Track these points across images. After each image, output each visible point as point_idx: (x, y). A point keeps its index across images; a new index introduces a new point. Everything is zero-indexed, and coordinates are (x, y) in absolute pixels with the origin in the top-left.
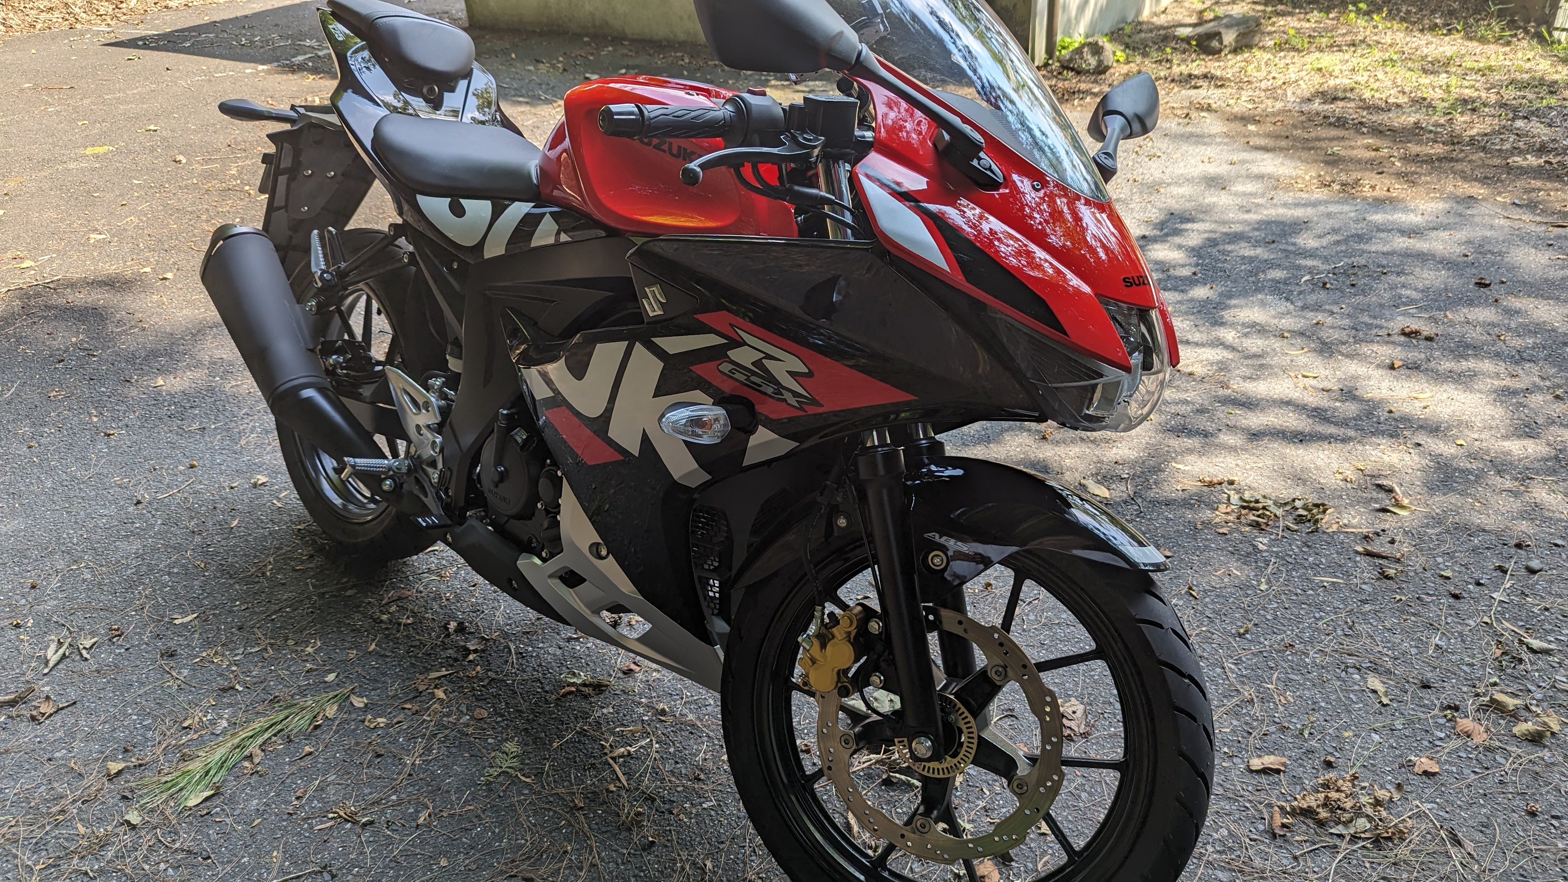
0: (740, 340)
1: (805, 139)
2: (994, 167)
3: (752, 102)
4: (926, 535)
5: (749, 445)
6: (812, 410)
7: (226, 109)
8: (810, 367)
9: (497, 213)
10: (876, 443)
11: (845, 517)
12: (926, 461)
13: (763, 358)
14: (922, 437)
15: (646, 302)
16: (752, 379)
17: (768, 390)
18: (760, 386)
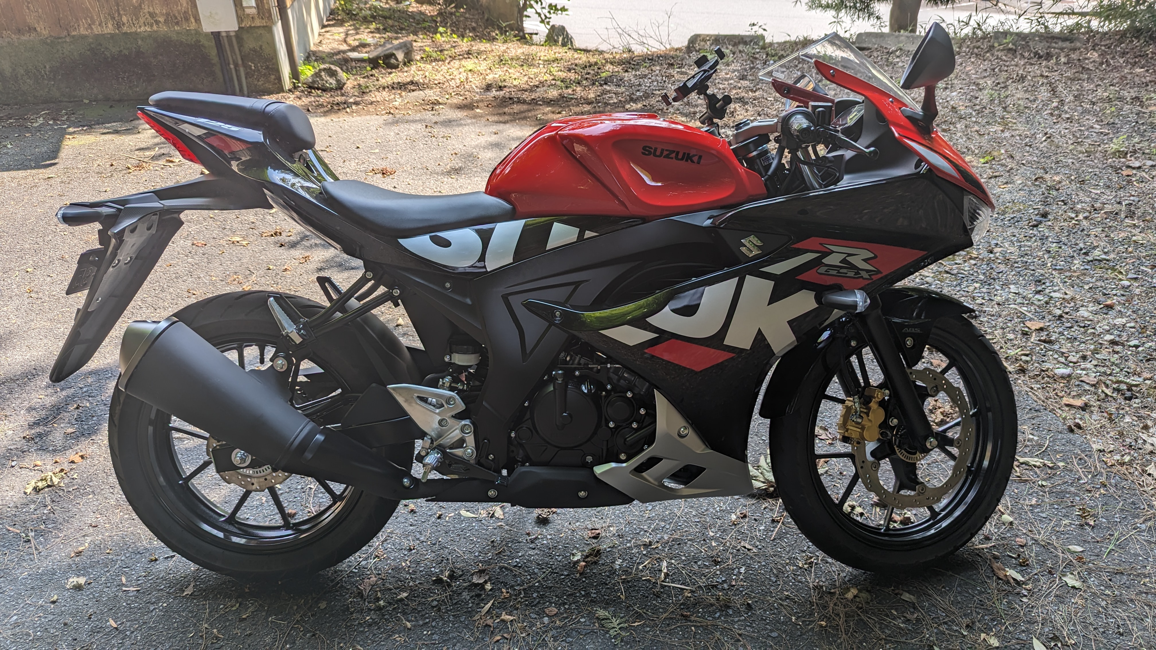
0: (830, 251)
4: (903, 331)
7: (69, 219)
8: (875, 253)
9: (486, 237)
13: (846, 256)
15: (743, 249)
16: (841, 271)
17: (851, 274)
18: (846, 273)
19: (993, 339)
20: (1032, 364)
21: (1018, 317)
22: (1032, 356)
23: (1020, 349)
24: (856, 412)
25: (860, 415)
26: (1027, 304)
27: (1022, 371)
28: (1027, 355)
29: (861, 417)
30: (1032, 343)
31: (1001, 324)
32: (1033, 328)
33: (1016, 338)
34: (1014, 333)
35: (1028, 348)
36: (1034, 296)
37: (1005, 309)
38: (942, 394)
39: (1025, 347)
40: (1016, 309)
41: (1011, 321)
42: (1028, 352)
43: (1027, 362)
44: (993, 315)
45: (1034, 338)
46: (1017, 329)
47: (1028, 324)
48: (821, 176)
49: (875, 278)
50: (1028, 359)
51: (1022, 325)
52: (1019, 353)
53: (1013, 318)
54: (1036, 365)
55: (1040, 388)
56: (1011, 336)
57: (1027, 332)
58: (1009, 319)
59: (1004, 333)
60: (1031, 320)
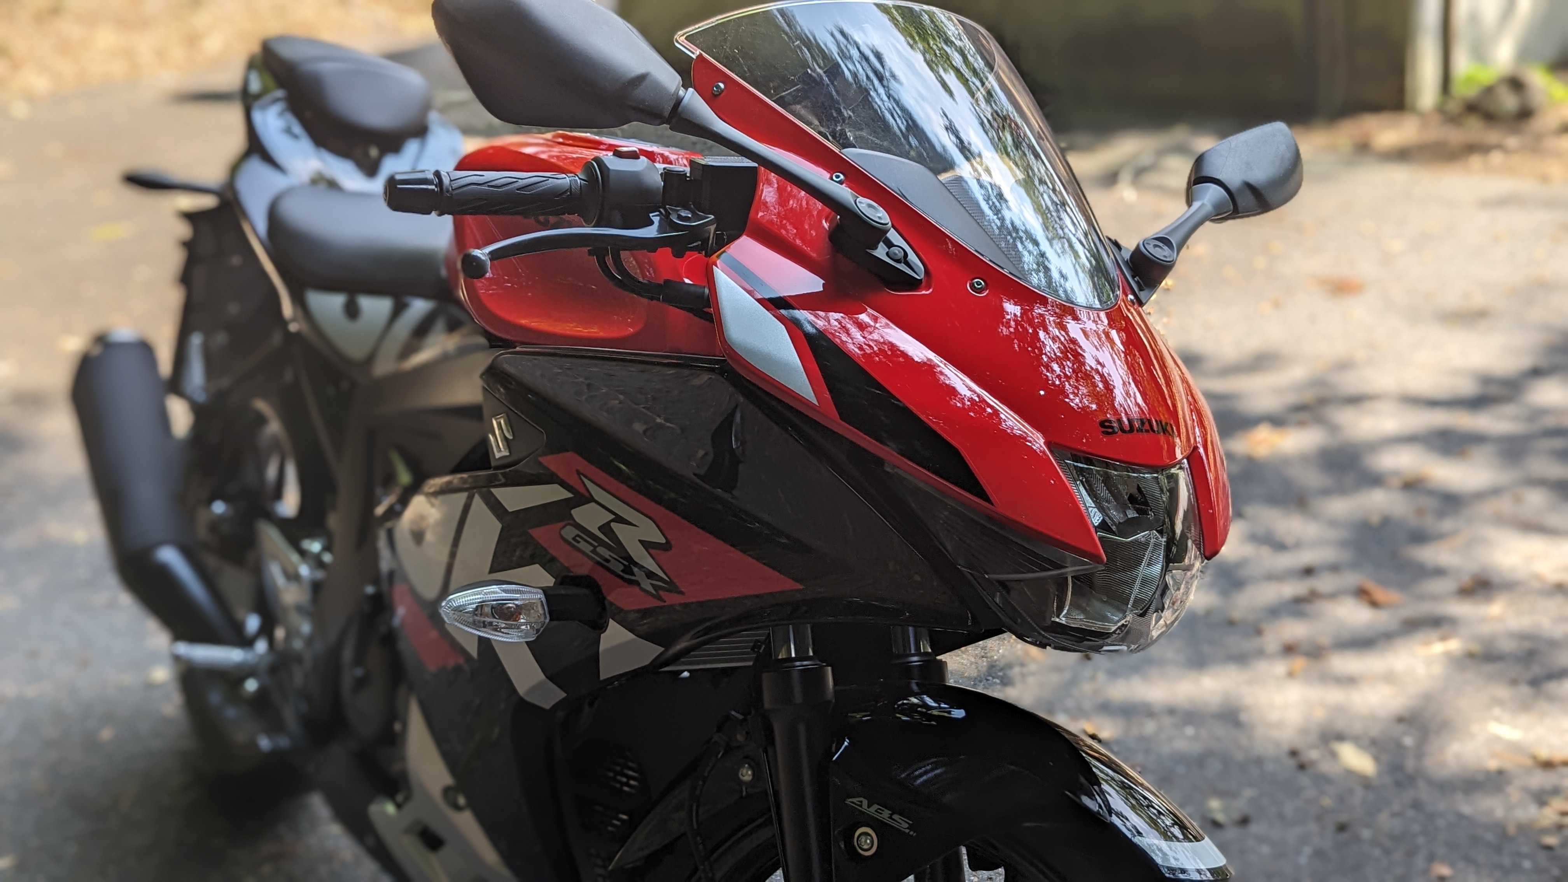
0: (587, 495)
1: (680, 218)
2: (912, 257)
3: (610, 167)
4: (849, 801)
5: (602, 647)
6: (673, 599)
7: (132, 179)
8: (669, 537)
9: (395, 314)
10: (793, 655)
11: (751, 767)
12: (915, 688)
13: (612, 521)
14: (913, 652)
16: (599, 550)
17: (616, 565)
18: (608, 561)
49: (668, 598)
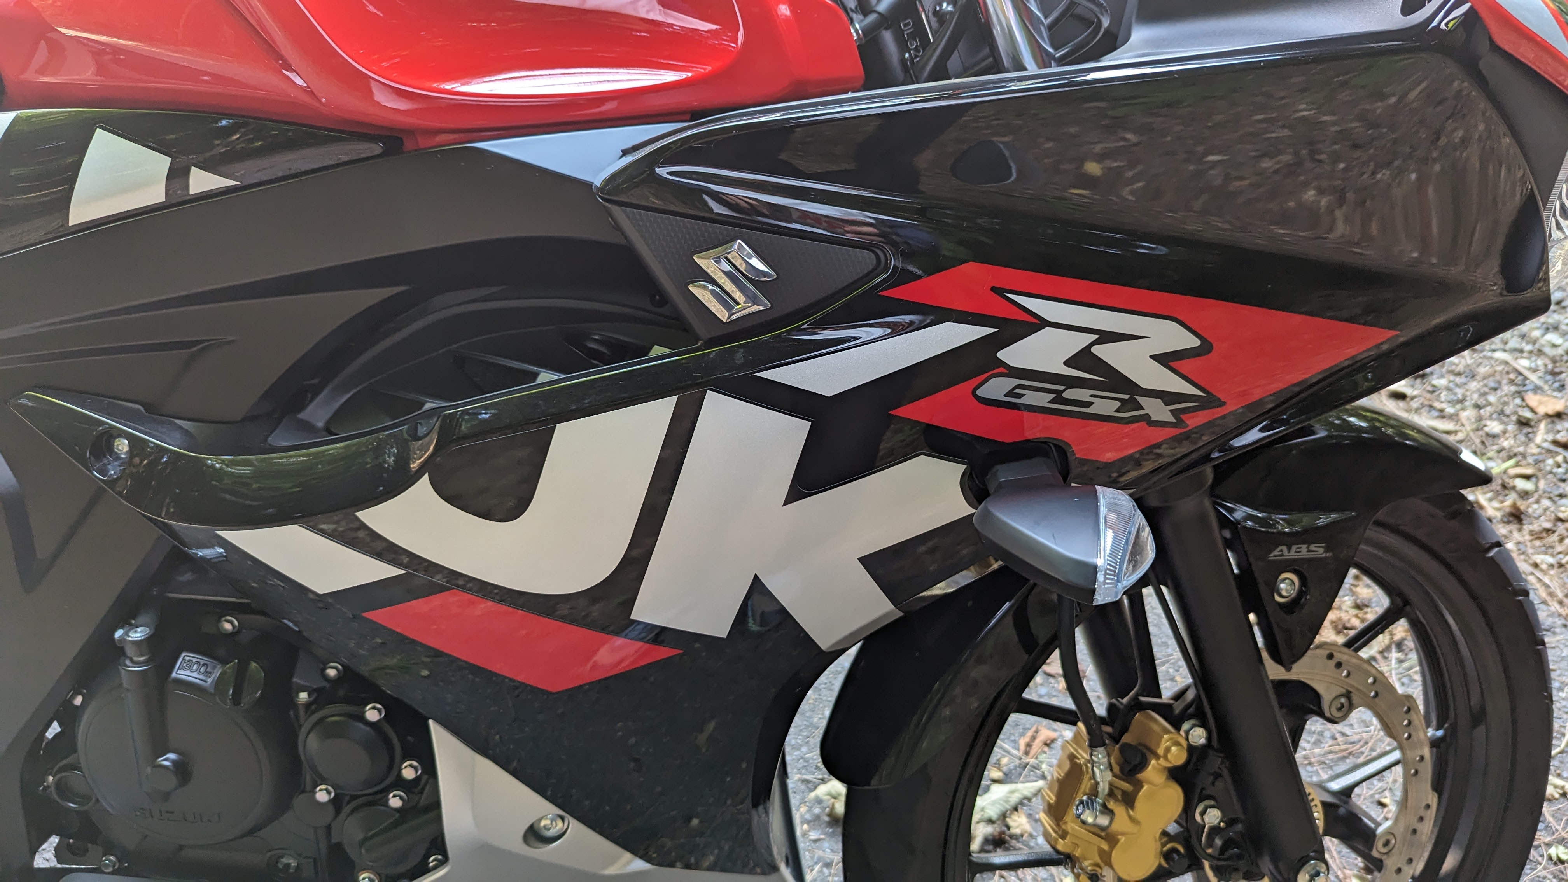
0: (1029, 318)
6: (1200, 419)
8: (1204, 333)
13: (1094, 343)
15: (702, 293)
16: (1070, 394)
17: (1106, 406)
18: (1089, 404)
19: (1455, 432)
20: (1537, 502)
21: (1512, 382)
22: (1538, 479)
23: (1512, 462)
24: (1094, 793)
25: (1104, 806)
26: (1531, 352)
27: (1516, 516)
28: (1527, 477)
29: (1106, 810)
30: (1539, 447)
31: (1475, 396)
32: (1542, 410)
33: (1505, 432)
34: (1499, 420)
35: (1530, 460)
36: (1543, 335)
37: (1486, 362)
38: (1361, 714)
39: (1524, 456)
40: (1506, 363)
41: (1495, 389)
42: (1529, 471)
43: (1525, 495)
44: (1459, 374)
45: (1542, 435)
46: (1508, 411)
47: (1532, 399)
48: (1050, 28)
49: (1194, 421)
50: (1528, 486)
51: (1518, 401)
52: (1513, 471)
53: (1499, 383)
54: (1546, 503)
55: (1552, 566)
56: (1494, 427)
57: (1529, 420)
58: (1492, 384)
59: (1480, 419)
60: (1537, 389)
